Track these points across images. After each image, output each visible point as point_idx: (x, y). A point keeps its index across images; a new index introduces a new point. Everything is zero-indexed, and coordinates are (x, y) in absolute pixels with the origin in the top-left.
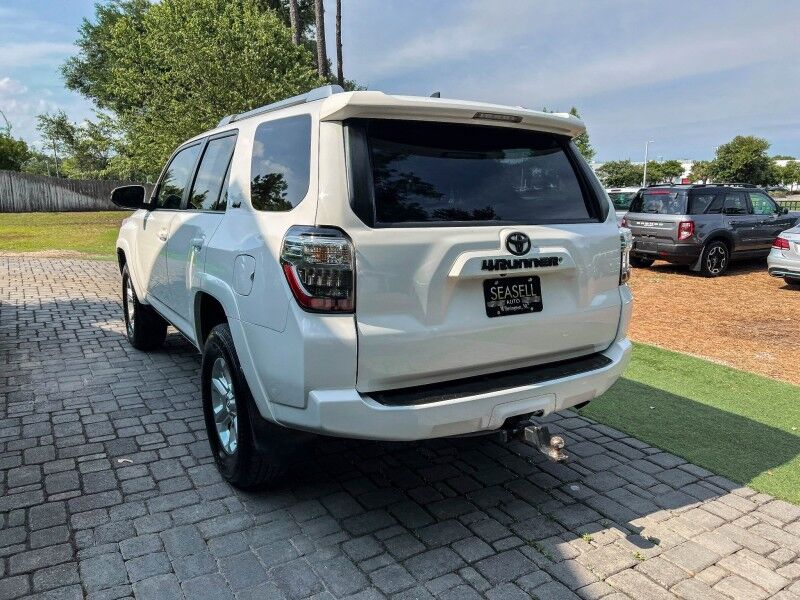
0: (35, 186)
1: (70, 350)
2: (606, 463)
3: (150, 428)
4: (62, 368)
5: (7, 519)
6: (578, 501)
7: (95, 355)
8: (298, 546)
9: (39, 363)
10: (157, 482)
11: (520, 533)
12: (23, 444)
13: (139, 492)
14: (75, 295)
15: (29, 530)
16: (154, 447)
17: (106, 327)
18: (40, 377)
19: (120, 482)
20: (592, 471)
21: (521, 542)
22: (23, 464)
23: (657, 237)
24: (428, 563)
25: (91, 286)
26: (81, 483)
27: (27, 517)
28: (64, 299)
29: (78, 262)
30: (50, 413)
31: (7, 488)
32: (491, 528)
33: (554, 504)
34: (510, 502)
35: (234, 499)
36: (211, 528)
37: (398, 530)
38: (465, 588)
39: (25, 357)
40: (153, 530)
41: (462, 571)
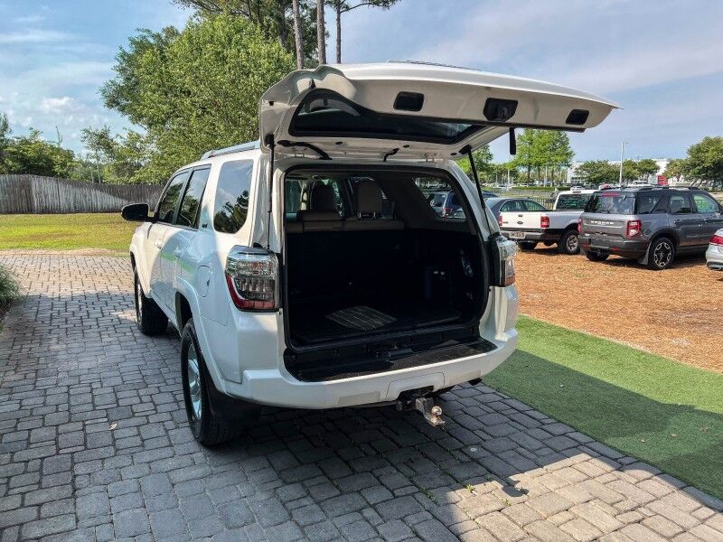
0: (78, 191)
1: (92, 335)
2: (505, 430)
3: (144, 399)
4: (82, 349)
5: (26, 466)
6: (473, 459)
7: (110, 339)
8: (243, 489)
9: (64, 346)
10: (143, 441)
11: (418, 483)
12: (46, 410)
13: (128, 448)
14: (101, 288)
15: (42, 475)
16: (144, 414)
17: (122, 316)
18: (63, 357)
19: (115, 440)
20: (492, 436)
21: (417, 490)
22: (44, 426)
23: (609, 235)
24: (338, 504)
25: (114, 280)
26: (85, 442)
27: (42, 465)
28: (92, 291)
29: (107, 259)
30: (68, 386)
31: (29, 444)
32: (395, 478)
33: (453, 462)
34: (418, 459)
35: (200, 455)
36: (179, 476)
37: (322, 479)
38: (363, 523)
39: (54, 341)
40: (134, 476)
41: (364, 510)
